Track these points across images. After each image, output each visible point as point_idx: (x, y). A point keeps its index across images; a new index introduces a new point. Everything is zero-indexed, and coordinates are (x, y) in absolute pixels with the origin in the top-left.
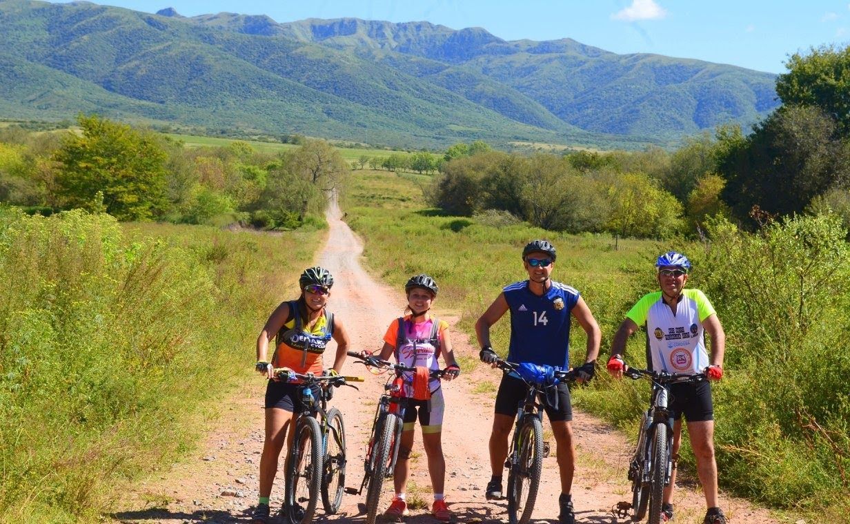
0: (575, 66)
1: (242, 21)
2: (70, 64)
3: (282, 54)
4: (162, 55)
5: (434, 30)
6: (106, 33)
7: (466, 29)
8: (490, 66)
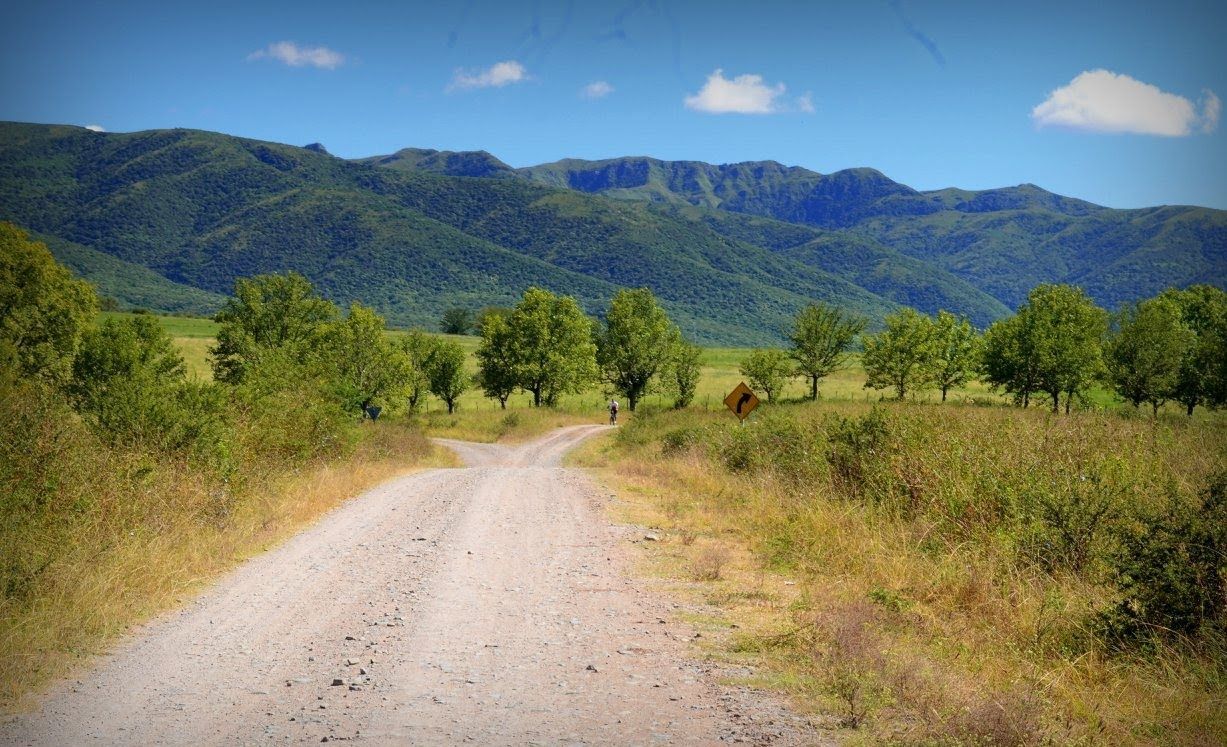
0: (1048, 231)
1: (442, 164)
2: (107, 235)
3: (510, 210)
4: (280, 214)
5: (785, 176)
6: (179, 178)
7: (844, 172)
8: (891, 234)
